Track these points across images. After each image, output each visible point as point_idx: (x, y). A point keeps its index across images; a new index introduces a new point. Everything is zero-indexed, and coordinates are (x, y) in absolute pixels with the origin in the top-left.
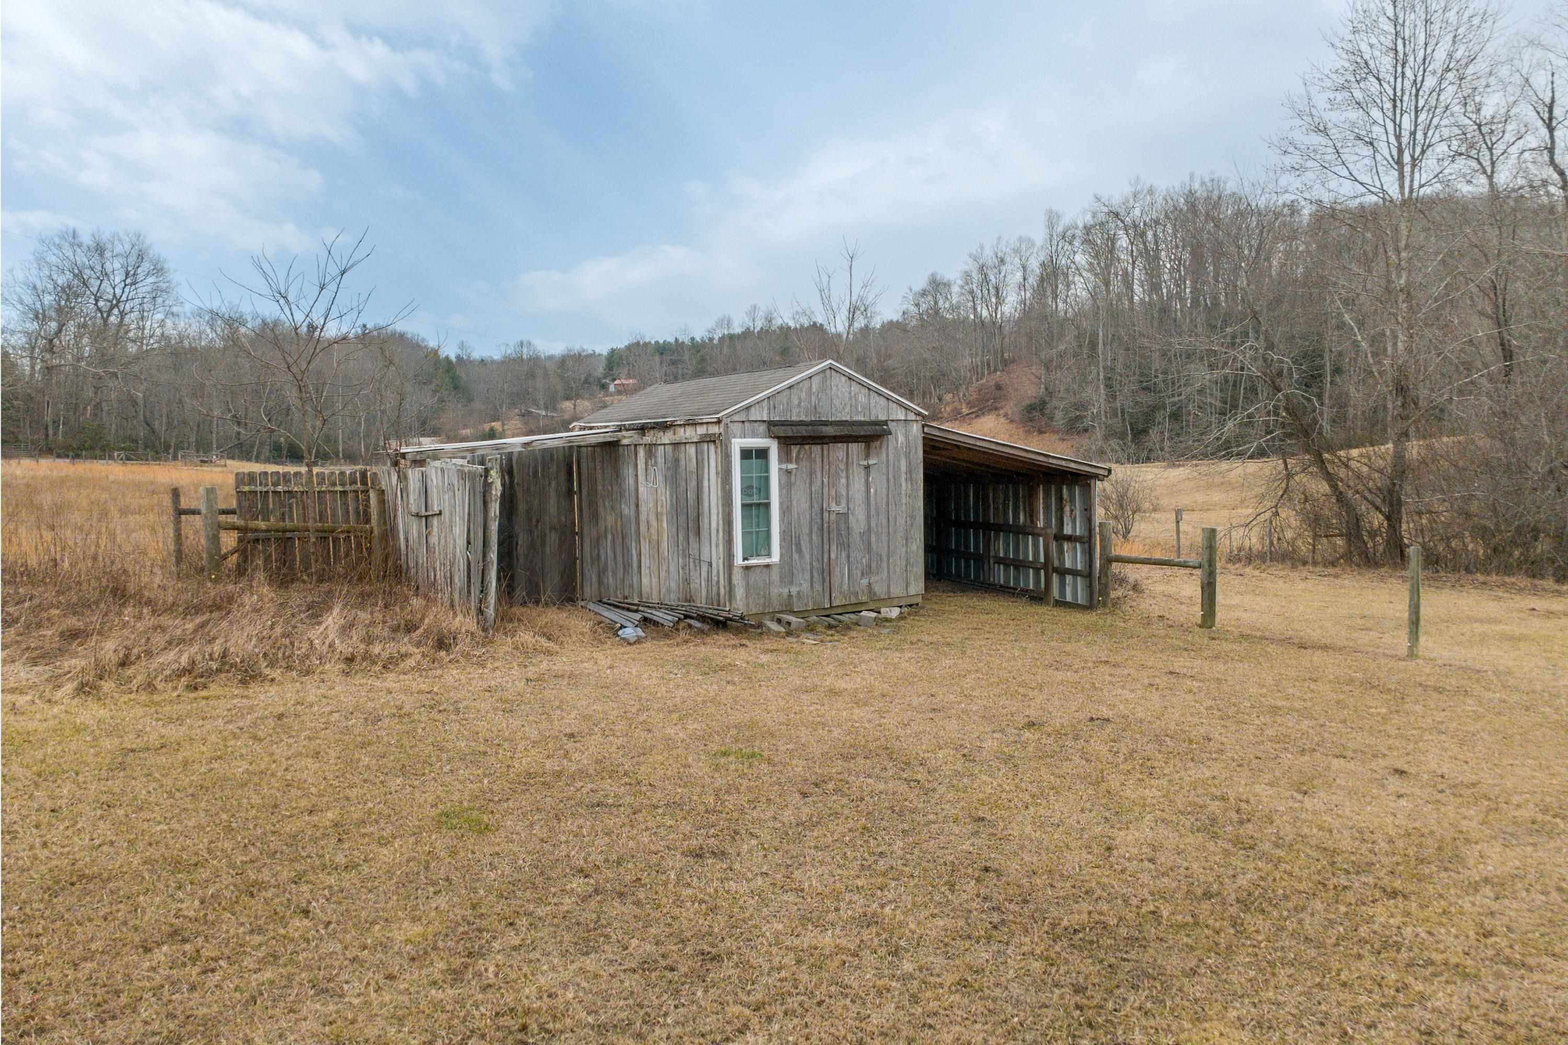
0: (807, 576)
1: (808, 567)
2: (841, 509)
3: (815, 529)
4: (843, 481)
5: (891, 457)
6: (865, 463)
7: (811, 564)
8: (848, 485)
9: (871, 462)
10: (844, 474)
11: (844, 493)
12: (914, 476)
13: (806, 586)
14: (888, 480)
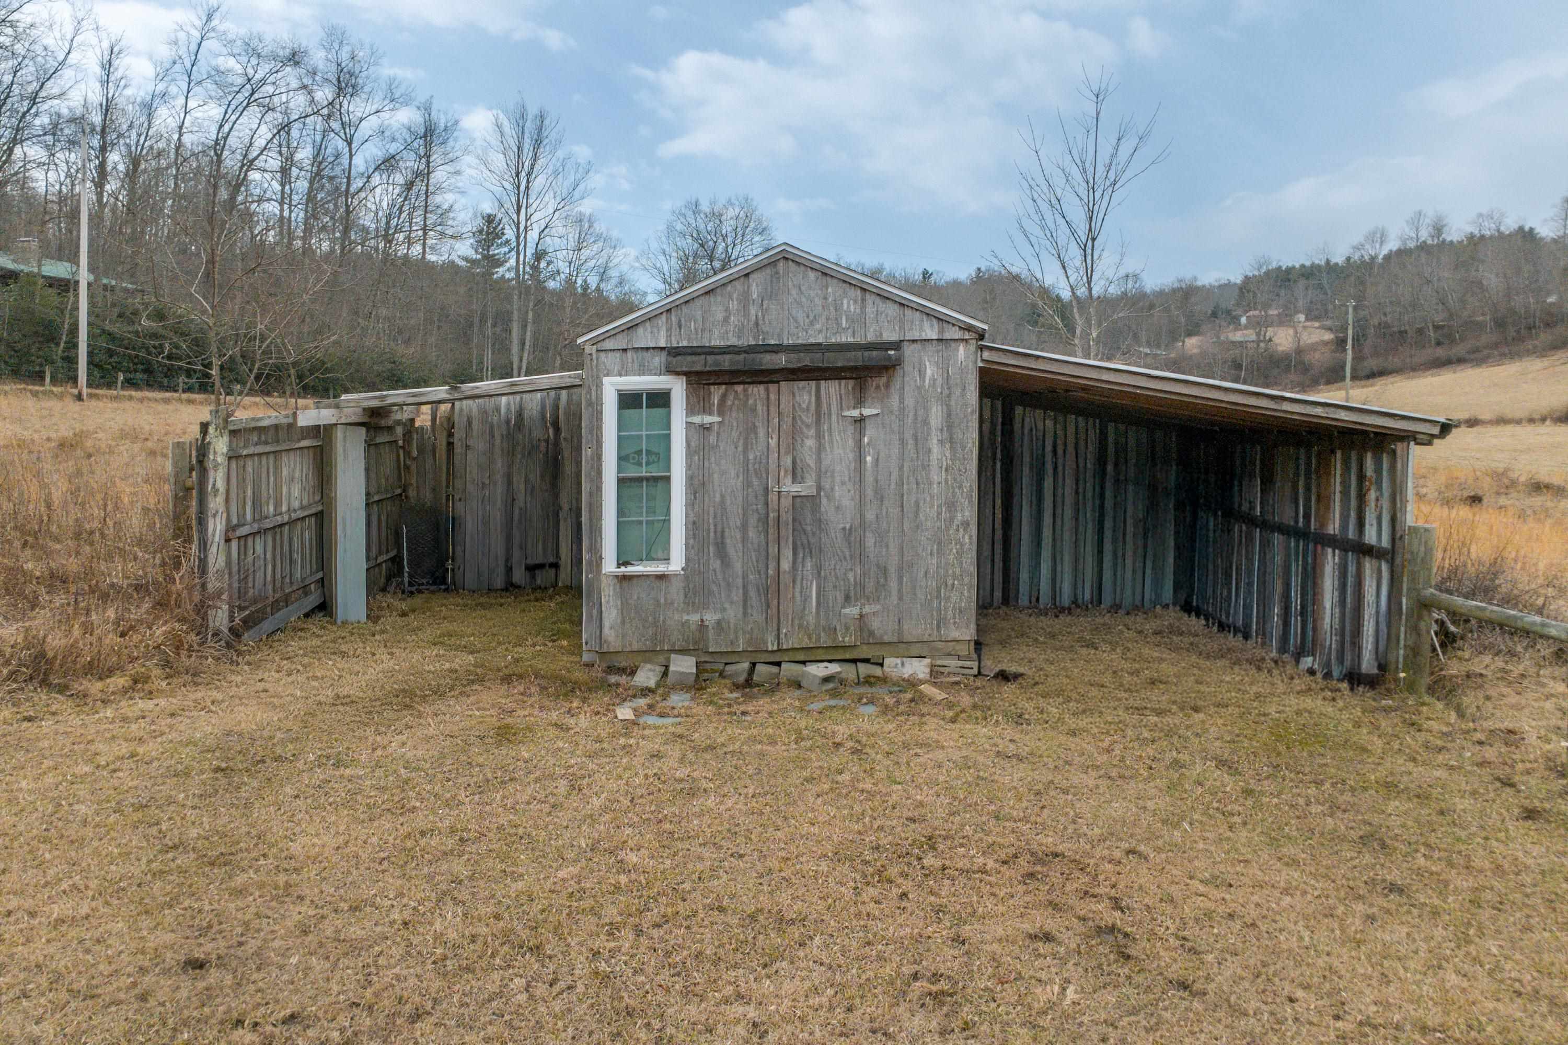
0: (737, 596)
1: (739, 581)
2: (806, 488)
3: (753, 520)
4: (810, 443)
5: (910, 402)
6: (855, 413)
7: (745, 576)
8: (820, 449)
9: (867, 412)
10: (812, 432)
11: (811, 462)
12: (958, 435)
13: (733, 613)
14: (902, 441)
